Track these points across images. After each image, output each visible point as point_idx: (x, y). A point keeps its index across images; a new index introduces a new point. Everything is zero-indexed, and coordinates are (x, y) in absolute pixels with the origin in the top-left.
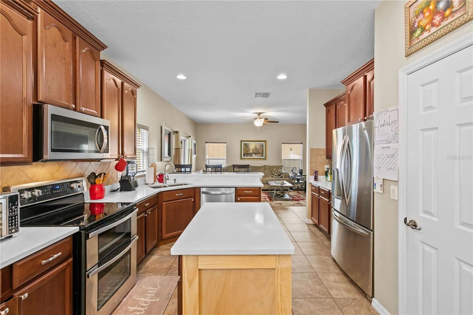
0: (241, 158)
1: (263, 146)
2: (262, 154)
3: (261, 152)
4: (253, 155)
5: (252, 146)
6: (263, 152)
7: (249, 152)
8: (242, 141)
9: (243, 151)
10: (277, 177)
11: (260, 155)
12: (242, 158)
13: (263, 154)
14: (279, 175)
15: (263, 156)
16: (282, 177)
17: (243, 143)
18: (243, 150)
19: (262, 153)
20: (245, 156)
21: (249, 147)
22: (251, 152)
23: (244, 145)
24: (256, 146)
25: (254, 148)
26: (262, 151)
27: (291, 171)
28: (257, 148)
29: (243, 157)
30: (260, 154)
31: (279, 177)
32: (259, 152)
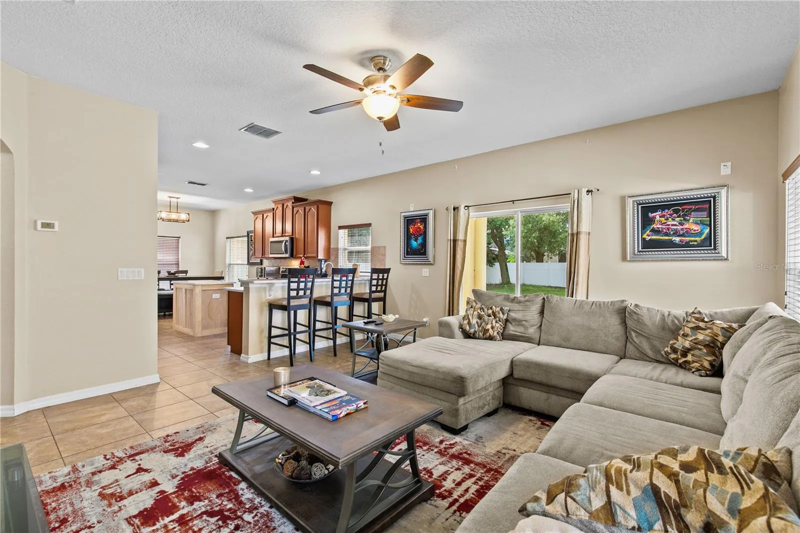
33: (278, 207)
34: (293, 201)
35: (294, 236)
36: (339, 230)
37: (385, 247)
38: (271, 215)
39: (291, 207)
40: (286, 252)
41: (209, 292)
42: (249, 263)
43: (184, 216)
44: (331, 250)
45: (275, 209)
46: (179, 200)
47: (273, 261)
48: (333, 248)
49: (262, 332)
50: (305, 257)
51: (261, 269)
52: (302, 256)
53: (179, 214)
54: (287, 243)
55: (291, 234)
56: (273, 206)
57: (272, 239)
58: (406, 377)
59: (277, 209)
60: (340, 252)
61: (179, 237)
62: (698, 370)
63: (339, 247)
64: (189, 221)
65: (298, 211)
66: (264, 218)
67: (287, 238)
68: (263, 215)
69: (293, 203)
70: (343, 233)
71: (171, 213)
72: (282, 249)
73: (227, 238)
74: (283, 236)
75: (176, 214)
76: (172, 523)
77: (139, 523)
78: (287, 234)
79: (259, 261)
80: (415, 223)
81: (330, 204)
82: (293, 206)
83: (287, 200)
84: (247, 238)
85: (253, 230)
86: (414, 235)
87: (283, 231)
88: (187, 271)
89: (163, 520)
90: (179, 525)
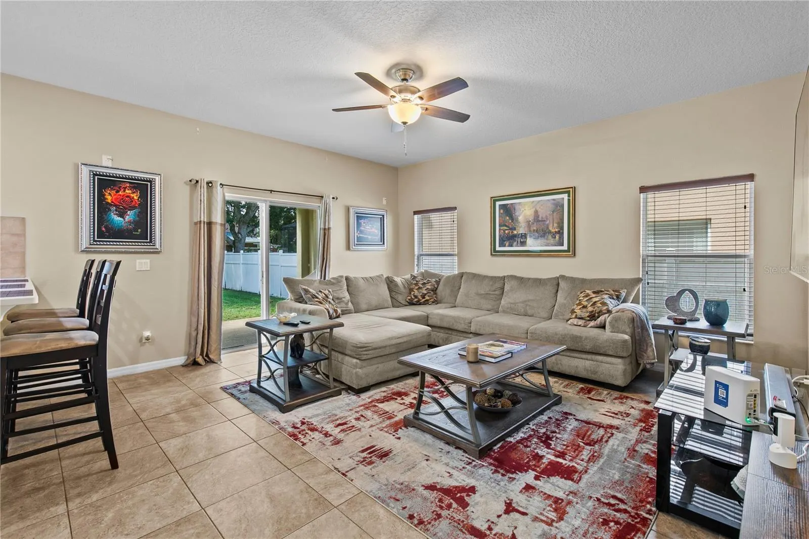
0: (494, 253)
1: (563, 206)
2: (557, 237)
3: (553, 228)
4: (529, 241)
5: (525, 211)
6: (562, 228)
7: (515, 232)
8: (494, 200)
9: (500, 230)
10: (581, 322)
11: (552, 241)
12: (495, 251)
13: (561, 237)
14: (593, 317)
15: (562, 245)
16: (603, 327)
17: (498, 203)
18: (500, 226)
19: (559, 232)
20: (505, 246)
21: (517, 214)
22: (521, 231)
23: (502, 211)
24: (536, 212)
25: (531, 219)
26: (558, 223)
27: (667, 306)
28: (542, 214)
29: (498, 248)
30: (550, 237)
31: (592, 323)
32: (548, 228)
58: (393, 350)
62: (433, 302)
76: (567, 459)
77: (577, 474)
80: (120, 188)
86: (116, 206)
89: (566, 464)
90: (566, 454)
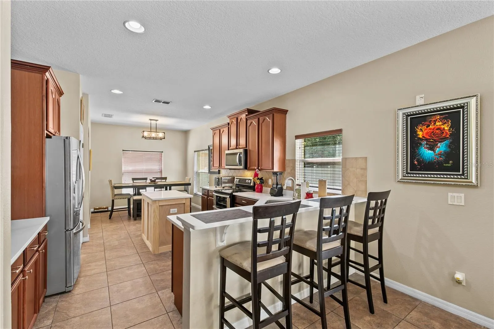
33: (232, 122)
34: (247, 114)
35: (248, 148)
36: (296, 140)
37: (366, 158)
38: (226, 130)
39: (245, 120)
40: (240, 164)
41: (167, 207)
42: (210, 172)
43: (161, 135)
44: (287, 162)
45: (230, 124)
46: (157, 122)
47: (229, 171)
48: (289, 160)
49: (210, 299)
50: (259, 169)
51: (218, 178)
52: (256, 168)
53: (157, 133)
54: (241, 156)
55: (245, 146)
56: (228, 121)
57: (227, 152)
59: (231, 124)
60: (297, 164)
61: (162, 152)
63: (297, 158)
64: (164, 138)
65: (251, 123)
66: (221, 132)
67: (242, 150)
68: (220, 130)
69: (246, 115)
70: (300, 143)
71: (152, 133)
72: (236, 161)
73: (195, 151)
74: (237, 148)
75: (155, 133)
78: (240, 147)
79: (217, 171)
80: (430, 122)
81: (285, 112)
82: (246, 119)
83: (241, 113)
84: (208, 151)
85: (212, 144)
86: (427, 140)
87: (237, 144)
88: (167, 177)
